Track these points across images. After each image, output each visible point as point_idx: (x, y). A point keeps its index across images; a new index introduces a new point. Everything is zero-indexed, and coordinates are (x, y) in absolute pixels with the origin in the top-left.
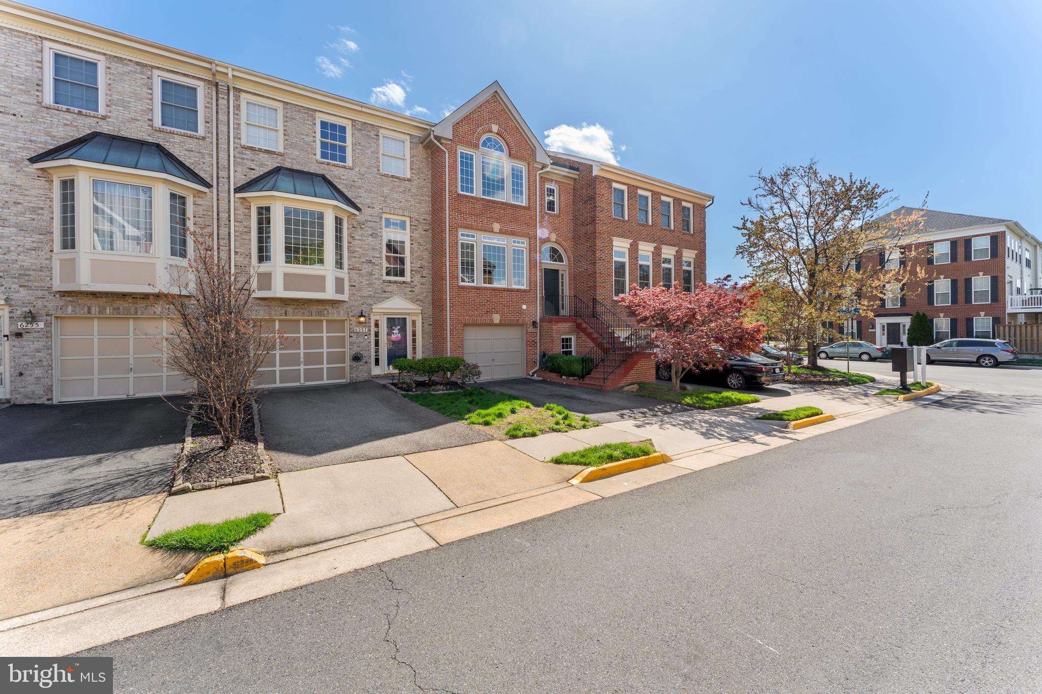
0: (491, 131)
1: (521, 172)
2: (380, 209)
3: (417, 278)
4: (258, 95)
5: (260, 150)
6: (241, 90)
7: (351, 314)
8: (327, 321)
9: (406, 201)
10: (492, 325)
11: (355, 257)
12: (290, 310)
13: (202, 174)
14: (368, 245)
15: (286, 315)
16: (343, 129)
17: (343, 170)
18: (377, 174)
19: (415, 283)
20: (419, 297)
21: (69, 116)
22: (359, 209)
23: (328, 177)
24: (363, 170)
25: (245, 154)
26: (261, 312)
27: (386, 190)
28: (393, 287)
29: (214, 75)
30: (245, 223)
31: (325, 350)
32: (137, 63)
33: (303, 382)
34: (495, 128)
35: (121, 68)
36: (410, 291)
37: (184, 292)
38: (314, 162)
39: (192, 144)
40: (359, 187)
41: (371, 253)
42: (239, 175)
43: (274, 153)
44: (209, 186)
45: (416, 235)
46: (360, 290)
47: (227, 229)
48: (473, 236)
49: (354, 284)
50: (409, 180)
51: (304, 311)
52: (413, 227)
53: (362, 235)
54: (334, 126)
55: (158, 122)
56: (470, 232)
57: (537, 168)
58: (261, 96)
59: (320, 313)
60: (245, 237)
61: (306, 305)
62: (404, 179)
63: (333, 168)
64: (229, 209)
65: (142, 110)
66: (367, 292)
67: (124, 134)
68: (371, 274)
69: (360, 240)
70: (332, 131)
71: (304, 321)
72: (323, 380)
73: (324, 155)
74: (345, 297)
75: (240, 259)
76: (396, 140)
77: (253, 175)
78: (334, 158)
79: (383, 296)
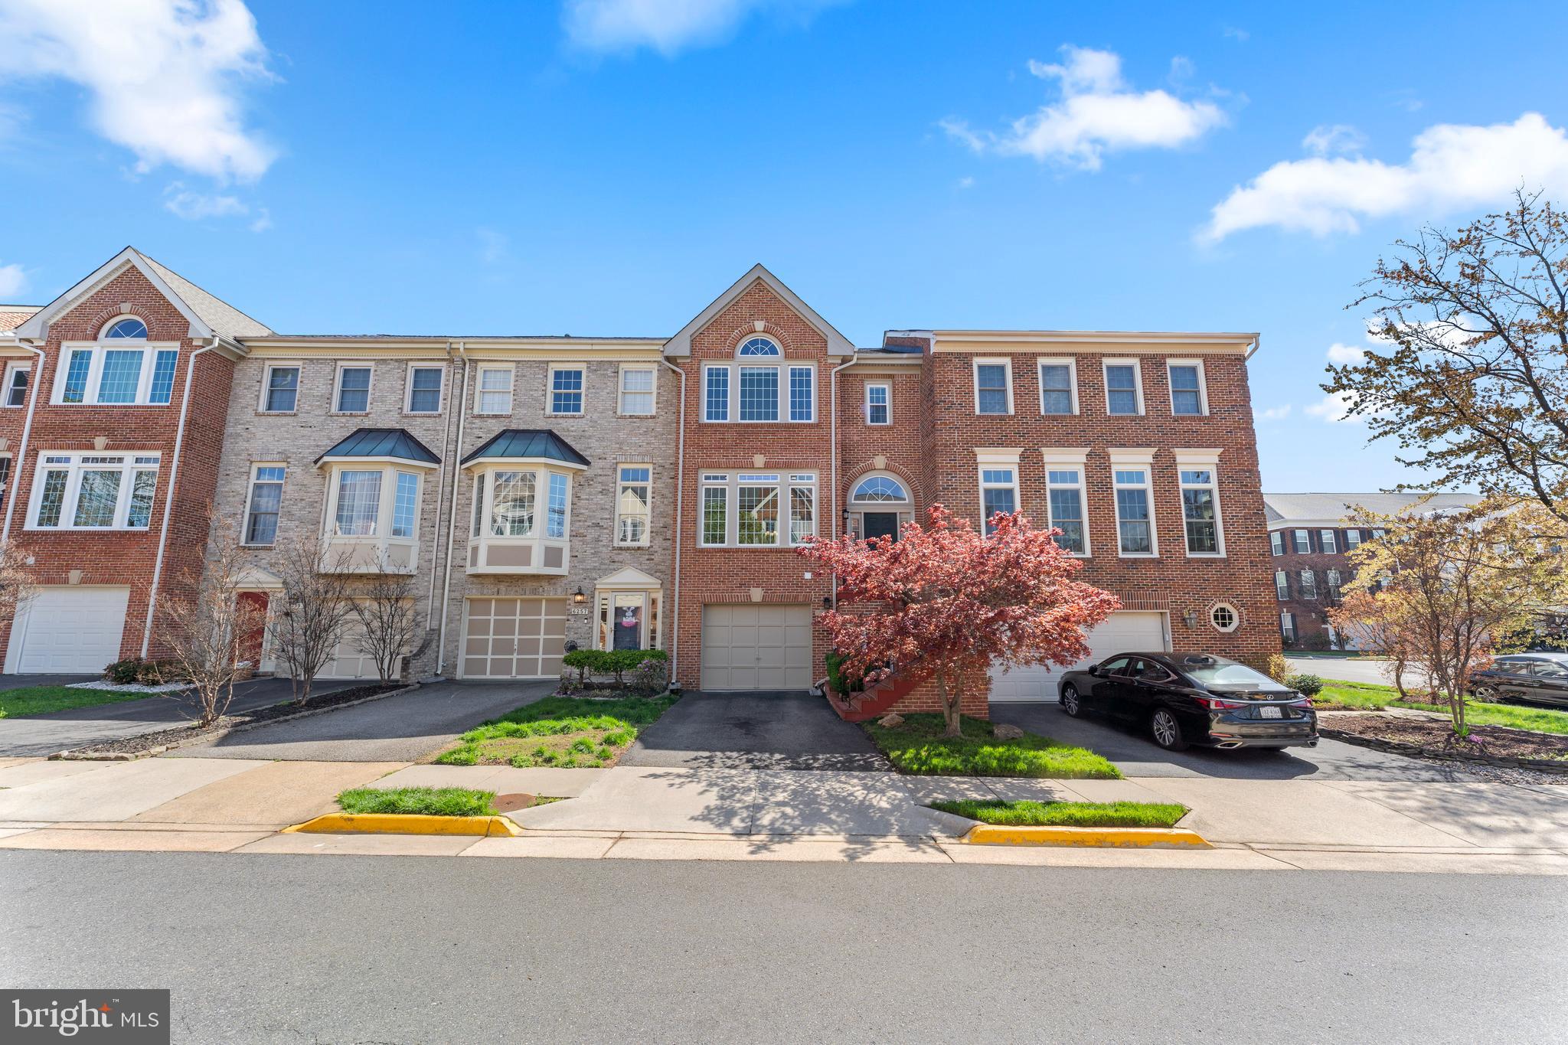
0: (753, 331)
1: (808, 374)
2: (614, 459)
3: (659, 541)
4: (492, 361)
5: (488, 416)
6: (476, 361)
7: (570, 591)
8: (547, 600)
9: (648, 444)
10: (749, 604)
11: (580, 521)
12: (502, 587)
13: (435, 451)
14: (596, 504)
15: (498, 593)
16: (578, 374)
17: (572, 420)
18: (612, 417)
19: (656, 548)
20: (659, 567)
21: (343, 420)
22: (587, 463)
23: (555, 431)
24: (595, 416)
25: (474, 423)
26: (474, 591)
27: (622, 435)
28: (626, 555)
29: (449, 353)
30: (467, 495)
31: (542, 637)
32: (396, 360)
33: (514, 675)
34: (759, 325)
35: (384, 368)
36: (648, 560)
37: (403, 571)
38: (542, 416)
39: (429, 423)
40: (590, 437)
41: (599, 514)
42: (466, 446)
43: (501, 416)
44: (438, 461)
45: (659, 485)
46: (582, 561)
47: (448, 504)
48: (724, 478)
49: (577, 554)
50: (653, 417)
51: (517, 588)
52: (656, 475)
53: (590, 494)
54: (568, 374)
55: (407, 409)
56: (719, 473)
57: (834, 364)
58: (495, 361)
59: (534, 591)
60: (466, 509)
61: (520, 582)
62: (646, 418)
63: (561, 421)
64: (453, 482)
65: (395, 401)
66: (590, 563)
67: (380, 426)
68: (598, 540)
69: (587, 499)
70: (567, 380)
71: (522, 600)
72: (537, 674)
73: (556, 408)
74: (564, 570)
75: (459, 533)
76: (641, 372)
77: (480, 443)
78: (567, 409)
79: (611, 567)
